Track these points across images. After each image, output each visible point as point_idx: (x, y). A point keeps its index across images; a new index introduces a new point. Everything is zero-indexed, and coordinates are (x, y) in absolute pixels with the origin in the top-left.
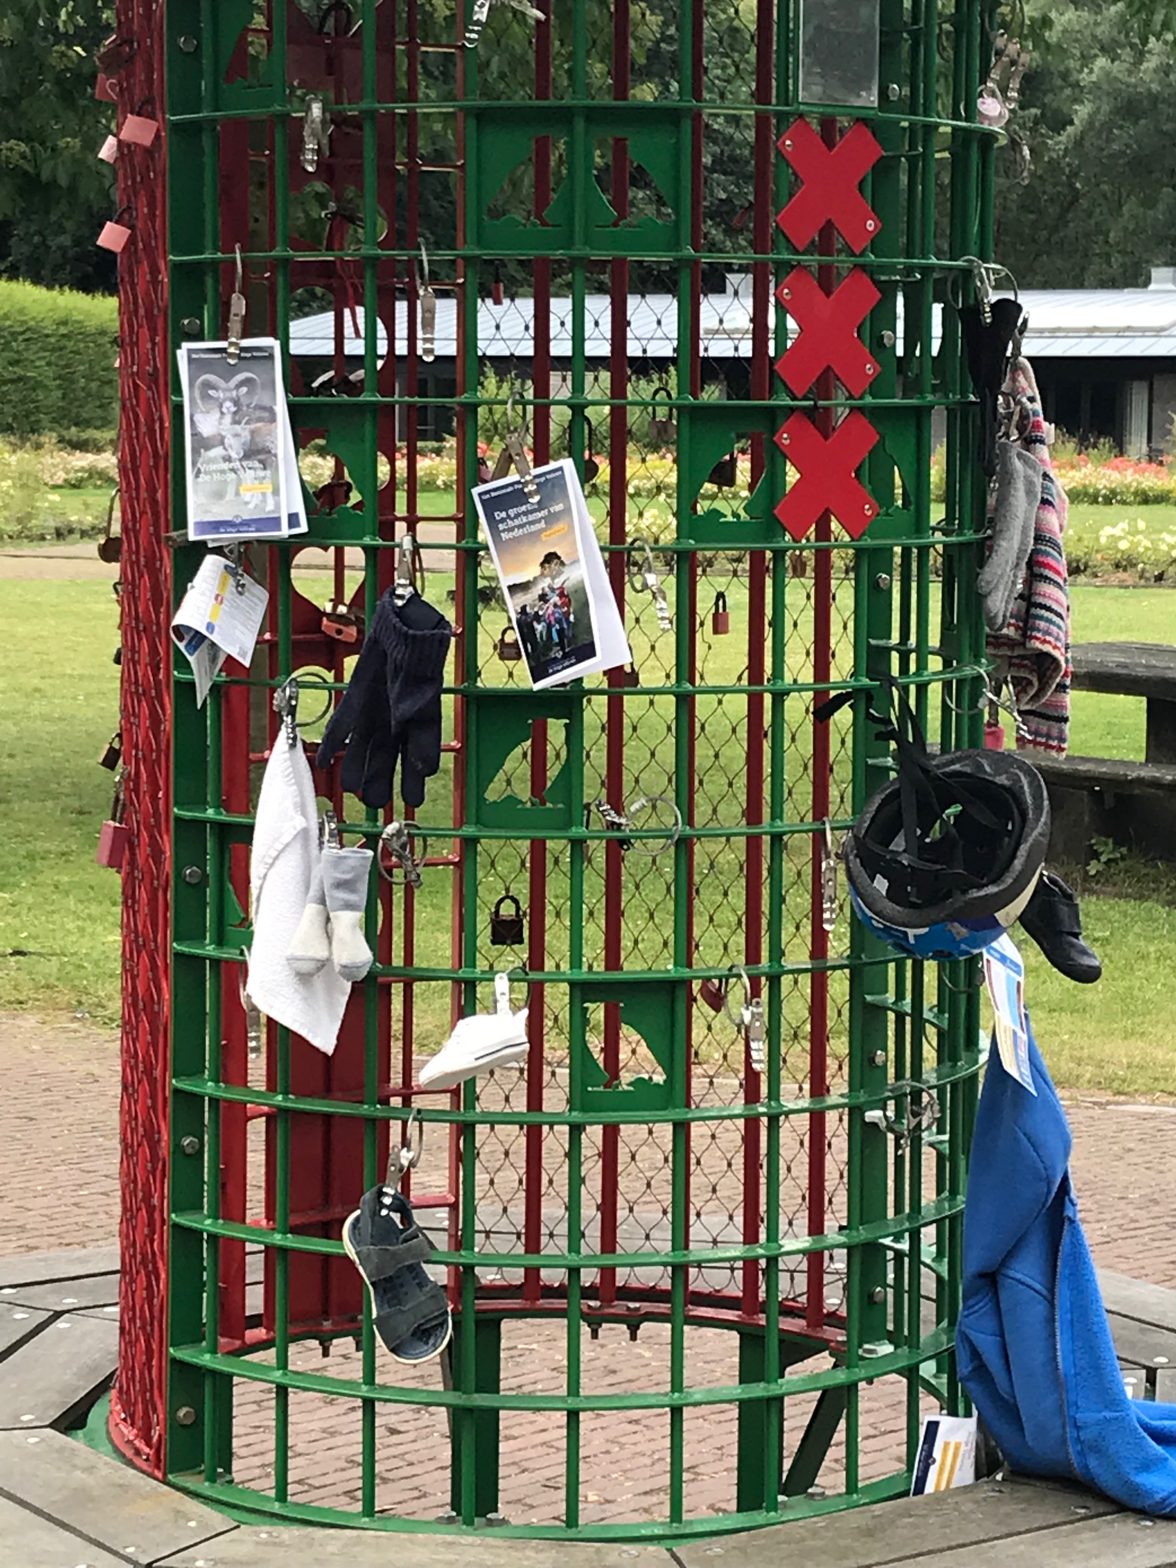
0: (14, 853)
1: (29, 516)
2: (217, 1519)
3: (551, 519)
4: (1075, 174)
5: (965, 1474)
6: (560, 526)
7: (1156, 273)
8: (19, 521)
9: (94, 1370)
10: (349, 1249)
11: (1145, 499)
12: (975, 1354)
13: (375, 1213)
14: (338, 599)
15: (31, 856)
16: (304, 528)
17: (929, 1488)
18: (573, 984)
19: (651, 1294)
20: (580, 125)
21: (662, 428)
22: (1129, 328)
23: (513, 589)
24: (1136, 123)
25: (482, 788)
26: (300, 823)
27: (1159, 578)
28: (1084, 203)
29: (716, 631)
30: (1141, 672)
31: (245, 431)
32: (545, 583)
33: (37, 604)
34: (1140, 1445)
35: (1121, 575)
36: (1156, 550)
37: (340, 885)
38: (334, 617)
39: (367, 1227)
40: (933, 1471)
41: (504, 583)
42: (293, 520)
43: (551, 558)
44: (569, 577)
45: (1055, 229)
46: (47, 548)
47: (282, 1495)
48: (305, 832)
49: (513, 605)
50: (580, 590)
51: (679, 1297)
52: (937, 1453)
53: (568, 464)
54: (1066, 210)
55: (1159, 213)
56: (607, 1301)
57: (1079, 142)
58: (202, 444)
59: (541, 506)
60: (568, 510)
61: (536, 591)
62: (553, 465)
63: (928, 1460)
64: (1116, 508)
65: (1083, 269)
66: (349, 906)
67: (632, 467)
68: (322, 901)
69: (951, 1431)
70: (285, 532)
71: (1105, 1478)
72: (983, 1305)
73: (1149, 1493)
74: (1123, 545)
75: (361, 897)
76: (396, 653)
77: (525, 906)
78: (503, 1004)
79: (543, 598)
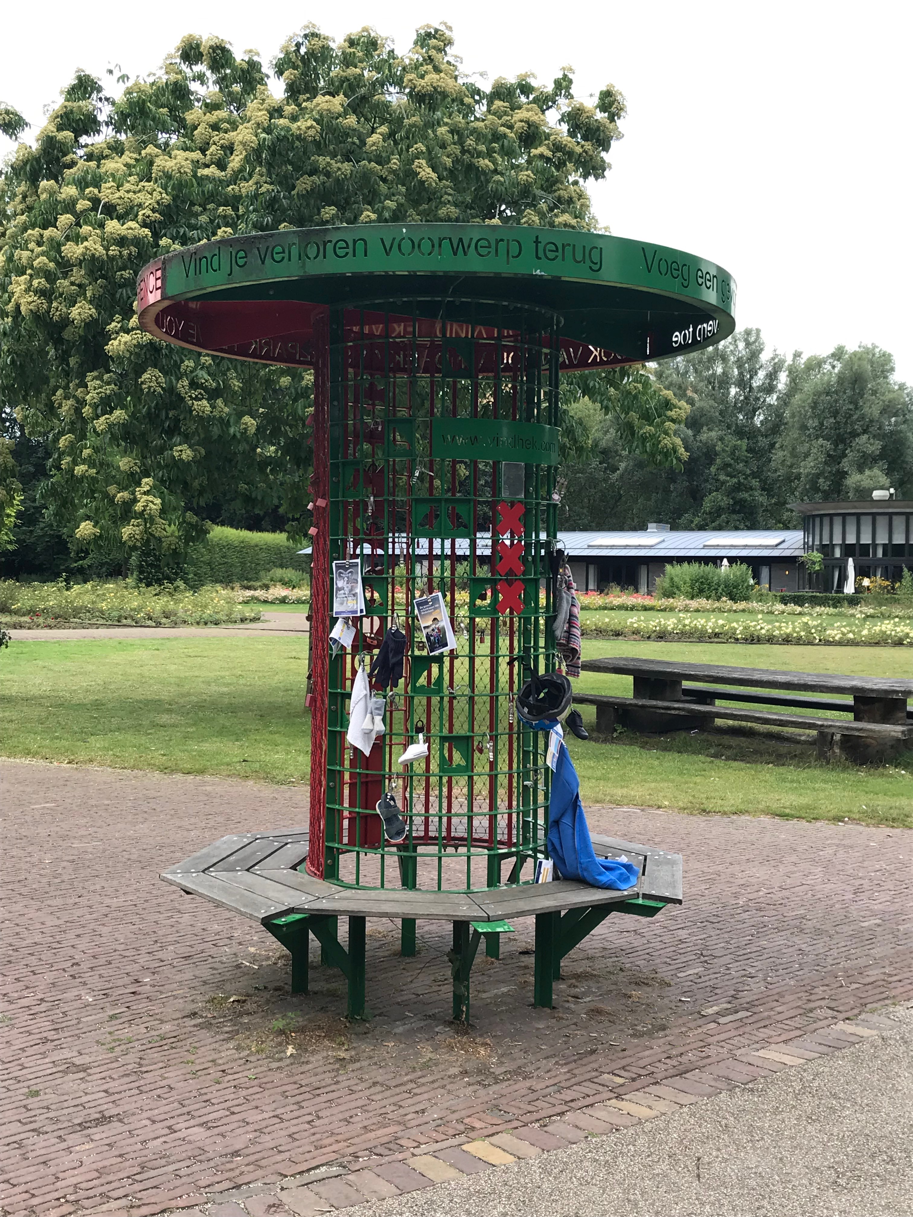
0: (240, 729)
1: (231, 614)
2: (340, 889)
3: (435, 609)
4: (620, 488)
5: (550, 879)
6: (438, 611)
7: (650, 525)
8: (227, 615)
9: (299, 856)
10: (378, 811)
11: (645, 609)
12: (553, 844)
13: (385, 800)
14: (372, 633)
15: (245, 730)
16: (364, 613)
17: (540, 882)
18: (440, 737)
19: (462, 839)
20: (443, 503)
21: (466, 584)
22: (639, 546)
23: (425, 628)
24: (642, 470)
25: (415, 683)
26: (365, 692)
27: (649, 638)
28: (624, 499)
29: (481, 642)
30: (631, 667)
31: (349, 585)
32: (433, 626)
33: (237, 646)
34: (599, 868)
35: (635, 636)
36: (647, 627)
37: (377, 709)
38: (370, 638)
39: (383, 804)
40: (541, 876)
41: (422, 626)
42: (362, 611)
43: (435, 619)
44: (440, 625)
45: (613, 509)
46: (237, 626)
47: (358, 883)
48: (366, 695)
49: (424, 632)
50: (443, 628)
51: (469, 840)
52: (542, 871)
53: (440, 594)
54: (617, 502)
55: (651, 503)
56: (449, 841)
57: (622, 476)
58: (339, 589)
59: (432, 605)
60: (440, 607)
61: (431, 628)
62: (434, 594)
63: (539, 873)
64: (635, 612)
65: (624, 523)
66: (379, 715)
67: (457, 596)
68: (371, 713)
69: (546, 864)
70: (359, 614)
71: (589, 879)
72: (555, 830)
73: (601, 881)
74: (635, 625)
75: (382, 712)
76: (392, 645)
77: (425, 722)
78: (421, 741)
79: (433, 630)
